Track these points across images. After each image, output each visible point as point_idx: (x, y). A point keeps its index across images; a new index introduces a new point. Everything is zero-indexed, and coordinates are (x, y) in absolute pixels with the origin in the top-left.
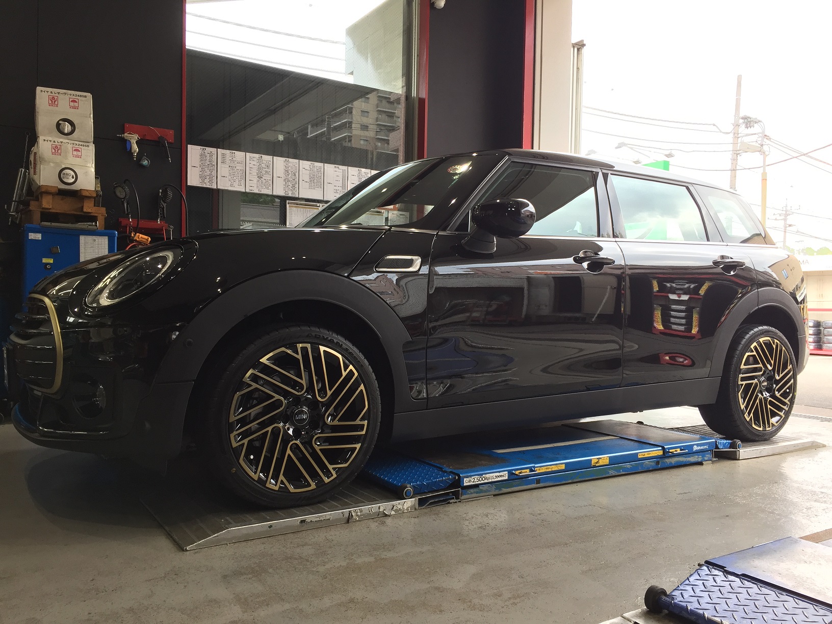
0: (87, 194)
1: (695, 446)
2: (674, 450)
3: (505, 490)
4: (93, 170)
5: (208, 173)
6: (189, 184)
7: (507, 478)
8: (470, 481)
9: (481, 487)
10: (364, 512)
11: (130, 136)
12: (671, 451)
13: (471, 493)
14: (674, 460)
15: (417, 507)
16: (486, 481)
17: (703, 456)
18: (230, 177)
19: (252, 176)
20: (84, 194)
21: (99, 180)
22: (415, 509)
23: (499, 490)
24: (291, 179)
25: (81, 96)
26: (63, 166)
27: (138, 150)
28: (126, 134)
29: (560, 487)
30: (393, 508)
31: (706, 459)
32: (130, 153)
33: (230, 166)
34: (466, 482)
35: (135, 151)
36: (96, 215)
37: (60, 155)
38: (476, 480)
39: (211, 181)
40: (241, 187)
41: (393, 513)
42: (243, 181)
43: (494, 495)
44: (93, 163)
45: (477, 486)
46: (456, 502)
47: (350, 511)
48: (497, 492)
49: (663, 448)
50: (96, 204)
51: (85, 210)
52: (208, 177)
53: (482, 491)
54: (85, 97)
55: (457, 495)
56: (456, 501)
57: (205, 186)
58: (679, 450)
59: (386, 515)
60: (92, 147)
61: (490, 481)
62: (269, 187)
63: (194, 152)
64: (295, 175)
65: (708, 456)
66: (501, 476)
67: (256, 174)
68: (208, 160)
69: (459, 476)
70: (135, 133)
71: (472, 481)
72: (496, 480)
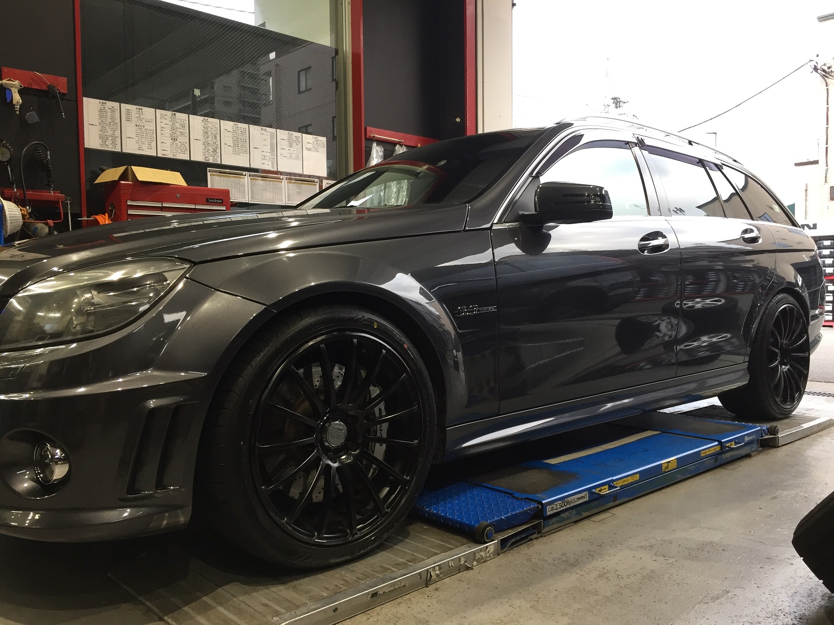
2: (729, 444)
3: (585, 514)
5: (110, 133)
6: (87, 146)
9: (563, 515)
10: (444, 568)
11: (9, 83)
13: (553, 524)
15: (499, 551)
17: (751, 449)
18: (137, 138)
22: (498, 554)
23: (580, 514)
24: (212, 143)
27: (21, 101)
28: (4, 81)
29: (635, 501)
30: (475, 558)
31: (754, 449)
32: (11, 105)
33: (136, 125)
35: (18, 102)
39: (114, 143)
40: (151, 150)
41: (475, 563)
42: (154, 144)
43: (576, 522)
45: (558, 514)
47: (427, 570)
48: (578, 518)
49: (720, 443)
52: (110, 138)
53: (563, 520)
55: (538, 529)
56: (537, 536)
57: (106, 149)
58: (733, 443)
59: (468, 568)
62: (186, 152)
63: (91, 107)
64: (215, 138)
65: (755, 446)
67: (169, 136)
68: (109, 117)
69: (542, 505)
70: (16, 79)
71: (555, 508)
72: (577, 503)
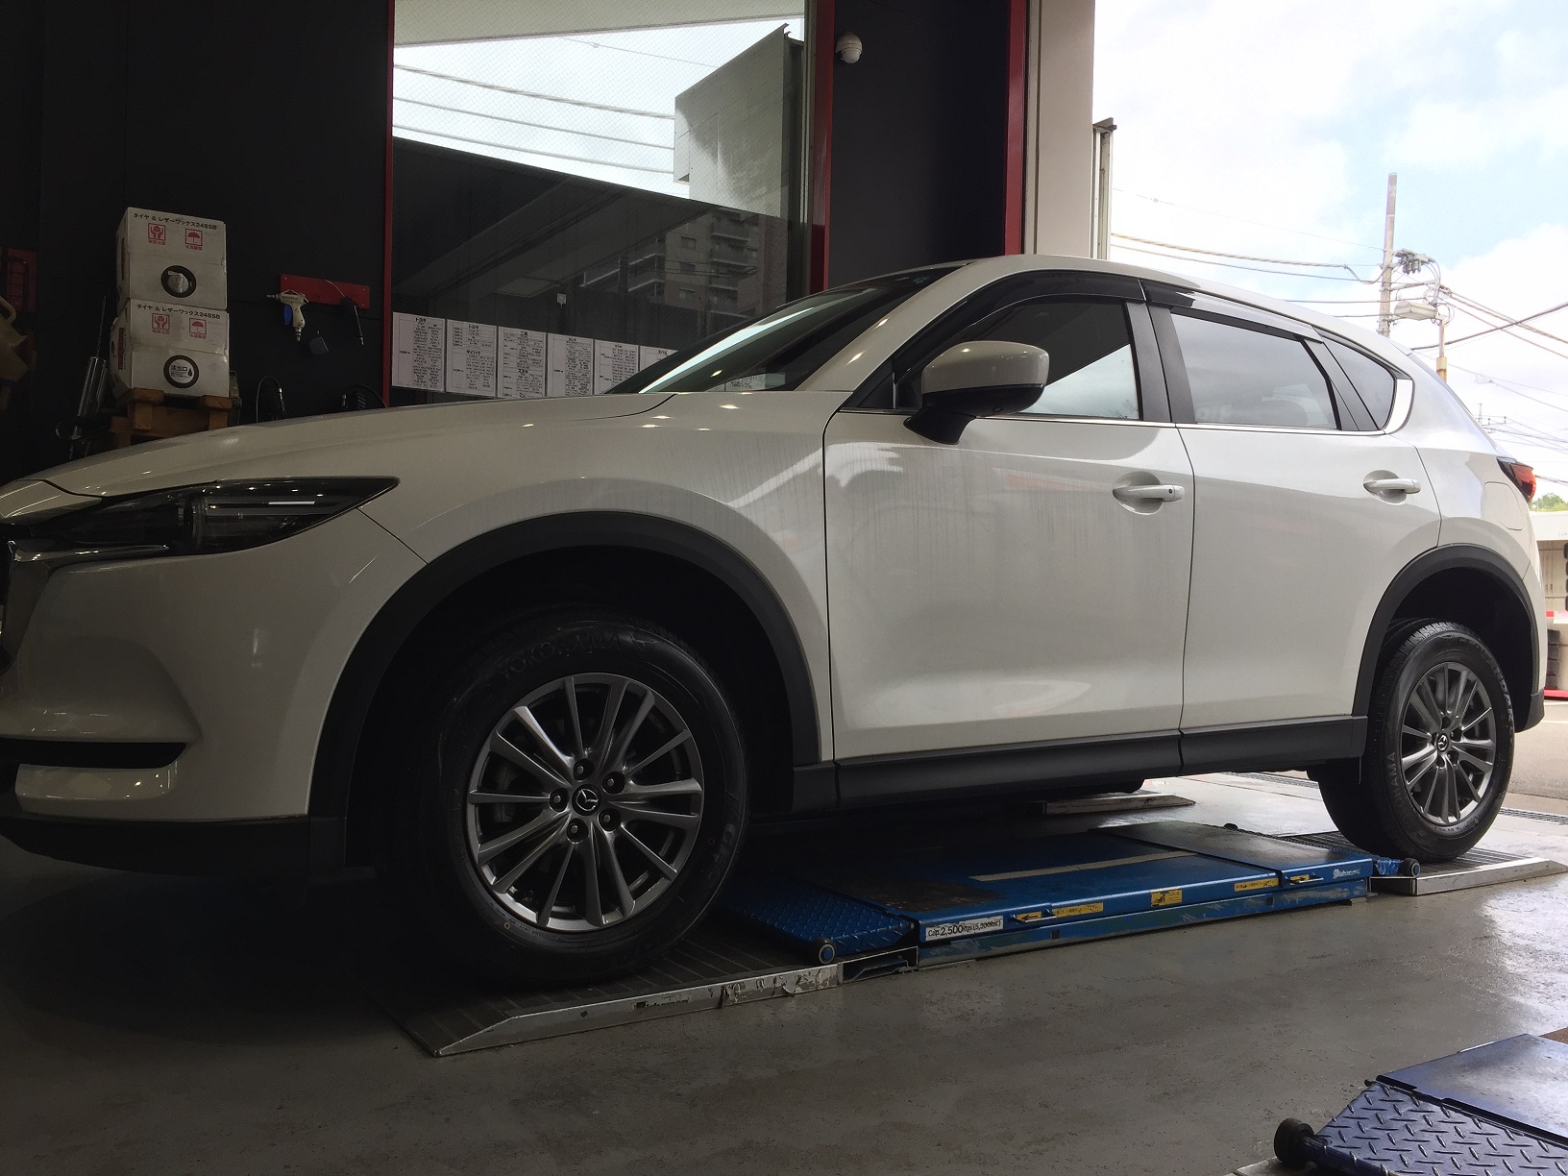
0: (216, 404)
1: (1337, 871)
2: (1298, 878)
3: (997, 950)
4: (226, 360)
5: (429, 363)
6: (394, 383)
9: (954, 944)
10: (748, 988)
11: (290, 297)
12: (1292, 879)
13: (937, 955)
15: (841, 981)
17: (1351, 890)
18: (469, 371)
19: (509, 369)
20: (211, 403)
21: (235, 378)
22: (838, 984)
23: (986, 949)
24: (580, 375)
25: (206, 226)
26: (172, 354)
27: (304, 322)
28: (283, 294)
29: (1094, 944)
30: (798, 982)
31: (1356, 893)
32: (291, 328)
33: (468, 351)
35: (300, 324)
37: (168, 333)
39: (434, 378)
40: (487, 388)
41: (799, 990)
42: (492, 381)
43: (978, 959)
44: (225, 348)
45: (946, 942)
46: (909, 971)
47: (723, 987)
48: (983, 953)
49: (1279, 874)
52: (429, 371)
53: (955, 952)
54: (215, 227)
55: (911, 959)
56: (909, 968)
57: (421, 387)
58: (1307, 877)
59: (786, 995)
60: (225, 318)
62: (540, 390)
63: (404, 326)
64: (586, 367)
65: (1359, 889)
67: (516, 366)
68: (428, 341)
69: (917, 925)
70: (299, 291)
71: (940, 932)
72: (982, 931)
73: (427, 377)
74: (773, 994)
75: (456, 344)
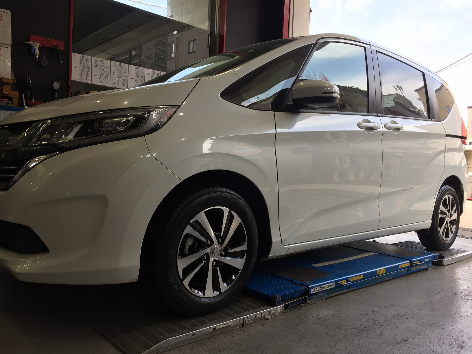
0: (6, 81)
1: (426, 259)
2: (416, 262)
3: (332, 295)
4: (10, 64)
5: (85, 72)
6: (73, 79)
7: (334, 287)
8: (314, 291)
9: (319, 294)
10: (253, 318)
11: (34, 43)
12: (415, 263)
13: (314, 299)
14: (414, 269)
15: (284, 311)
16: (323, 290)
17: (428, 266)
18: (100, 76)
19: (115, 77)
20: (4, 81)
21: (13, 72)
22: (282, 313)
23: (330, 295)
24: (140, 80)
25: (3, 12)
27: (39, 53)
28: (31, 42)
29: (360, 290)
30: (269, 314)
31: (429, 266)
32: (34, 55)
33: (100, 69)
34: (312, 292)
35: (37, 54)
36: (12, 96)
38: (318, 289)
39: (87, 78)
40: (107, 83)
41: (270, 317)
42: (108, 80)
43: (326, 299)
44: (10, 60)
45: (317, 294)
46: (305, 306)
47: (244, 318)
48: (328, 296)
49: (411, 261)
50: (12, 89)
51: (4, 92)
52: (85, 75)
53: (319, 297)
54: (7, 13)
55: (305, 301)
56: (305, 304)
57: (83, 81)
58: (418, 262)
59: (265, 319)
60: (10, 49)
61: (325, 289)
62: (126, 85)
63: (76, 58)
64: (142, 78)
65: (431, 264)
66: (331, 286)
67: (117, 76)
68: (85, 64)
69: (309, 287)
70: (37, 41)
71: (316, 290)
72: (328, 288)
73: (85, 78)
74: (261, 319)
75: (96, 66)
